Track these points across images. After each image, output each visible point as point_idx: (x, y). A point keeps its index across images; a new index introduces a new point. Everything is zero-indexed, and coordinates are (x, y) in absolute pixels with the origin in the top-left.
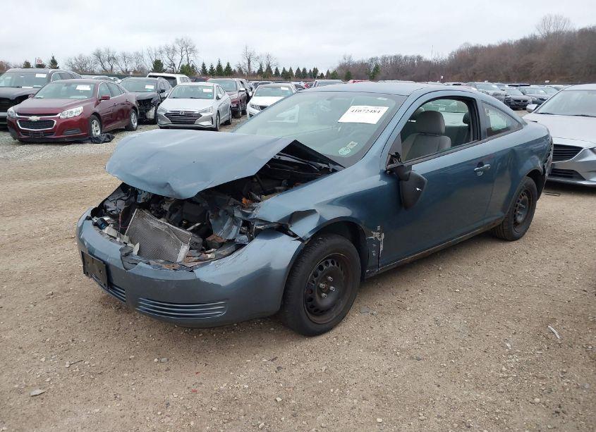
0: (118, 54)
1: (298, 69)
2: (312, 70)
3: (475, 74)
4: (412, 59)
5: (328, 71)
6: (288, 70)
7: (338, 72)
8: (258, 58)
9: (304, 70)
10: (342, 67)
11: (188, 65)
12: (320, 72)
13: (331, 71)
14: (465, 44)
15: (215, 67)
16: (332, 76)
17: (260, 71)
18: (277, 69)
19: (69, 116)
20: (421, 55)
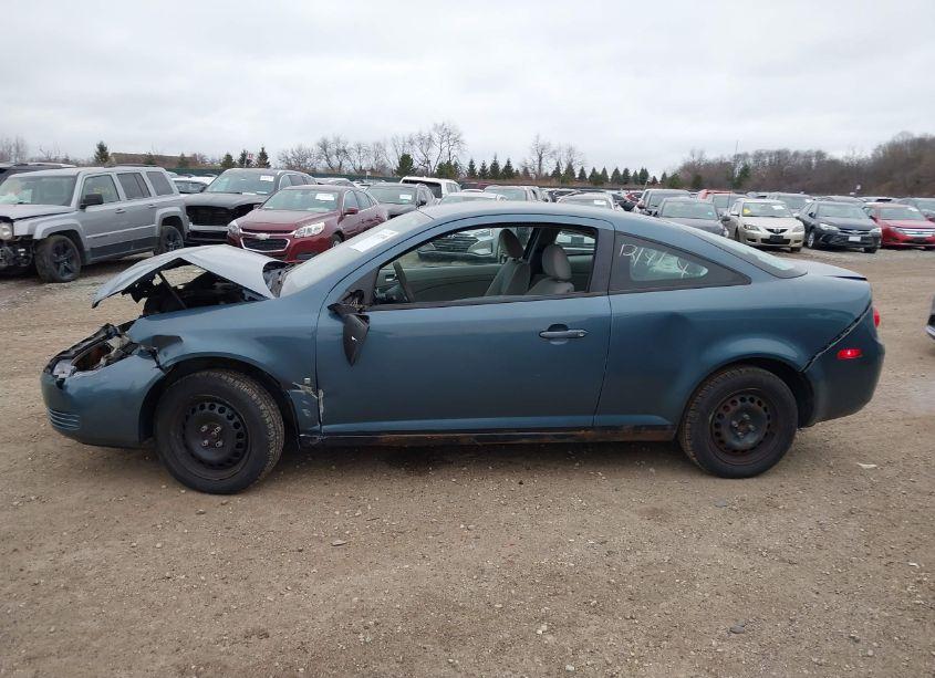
0: (350, 145)
1: (616, 170)
2: (638, 172)
3: (918, 182)
4: (807, 157)
5: (664, 175)
6: (599, 171)
7: (682, 176)
8: (554, 152)
9: (626, 171)
10: (688, 168)
11: (449, 163)
12: (651, 175)
13: (669, 175)
14: (902, 134)
15: (488, 166)
16: (671, 182)
17: (556, 173)
18: (582, 170)
19: (306, 235)
20: (824, 150)
